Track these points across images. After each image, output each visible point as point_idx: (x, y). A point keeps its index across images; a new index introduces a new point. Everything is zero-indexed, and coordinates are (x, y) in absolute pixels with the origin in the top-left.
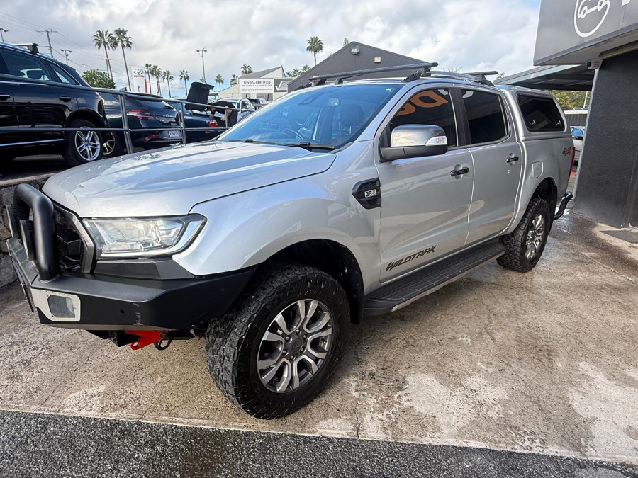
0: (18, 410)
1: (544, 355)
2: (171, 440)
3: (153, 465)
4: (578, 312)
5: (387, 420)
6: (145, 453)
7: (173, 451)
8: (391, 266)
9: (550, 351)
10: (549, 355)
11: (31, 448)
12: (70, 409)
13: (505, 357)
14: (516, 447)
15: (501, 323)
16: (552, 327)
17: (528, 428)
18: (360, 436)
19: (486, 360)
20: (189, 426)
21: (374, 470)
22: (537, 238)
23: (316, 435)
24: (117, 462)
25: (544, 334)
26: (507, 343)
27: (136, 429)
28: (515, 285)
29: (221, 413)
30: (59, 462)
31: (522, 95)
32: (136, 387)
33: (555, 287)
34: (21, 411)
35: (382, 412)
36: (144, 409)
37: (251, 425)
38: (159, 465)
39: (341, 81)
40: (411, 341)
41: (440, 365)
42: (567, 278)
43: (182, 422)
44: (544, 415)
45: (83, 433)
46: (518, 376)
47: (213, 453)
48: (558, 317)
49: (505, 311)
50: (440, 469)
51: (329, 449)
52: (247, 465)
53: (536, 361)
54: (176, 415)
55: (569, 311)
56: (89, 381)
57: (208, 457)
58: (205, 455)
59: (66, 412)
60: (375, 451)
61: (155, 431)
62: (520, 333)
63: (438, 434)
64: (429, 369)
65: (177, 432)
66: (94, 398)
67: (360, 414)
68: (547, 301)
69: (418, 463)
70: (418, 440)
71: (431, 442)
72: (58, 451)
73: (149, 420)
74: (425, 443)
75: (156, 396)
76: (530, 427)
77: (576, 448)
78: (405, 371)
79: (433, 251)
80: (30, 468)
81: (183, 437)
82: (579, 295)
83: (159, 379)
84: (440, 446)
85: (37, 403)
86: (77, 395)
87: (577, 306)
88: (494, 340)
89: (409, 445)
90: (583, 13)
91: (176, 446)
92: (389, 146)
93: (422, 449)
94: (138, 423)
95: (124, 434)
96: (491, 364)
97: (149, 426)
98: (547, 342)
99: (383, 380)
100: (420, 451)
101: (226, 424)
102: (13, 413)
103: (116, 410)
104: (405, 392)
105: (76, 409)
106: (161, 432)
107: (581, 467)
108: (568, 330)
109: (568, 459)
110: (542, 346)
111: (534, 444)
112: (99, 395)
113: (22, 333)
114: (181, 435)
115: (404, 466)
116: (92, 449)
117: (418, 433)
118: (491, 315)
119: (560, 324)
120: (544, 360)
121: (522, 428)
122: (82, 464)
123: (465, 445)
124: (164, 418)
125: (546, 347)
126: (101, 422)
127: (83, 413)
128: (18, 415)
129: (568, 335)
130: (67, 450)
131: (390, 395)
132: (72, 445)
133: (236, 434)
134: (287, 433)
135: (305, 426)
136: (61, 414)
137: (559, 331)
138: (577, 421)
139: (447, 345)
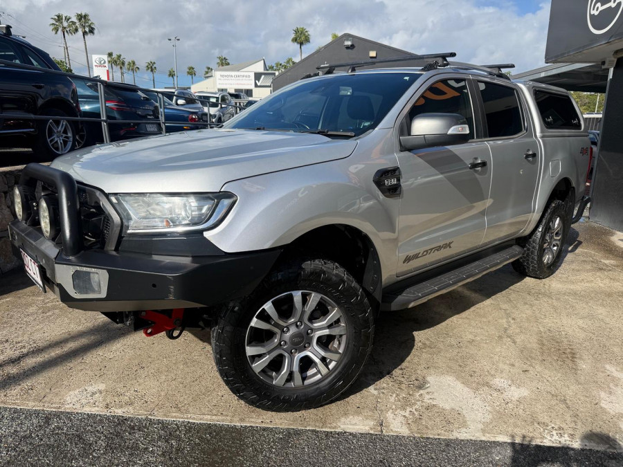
0: (15, 407)
1: (567, 357)
2: (185, 435)
3: (170, 458)
4: (600, 317)
5: (411, 417)
6: (160, 447)
7: (188, 445)
8: (408, 259)
9: (574, 354)
10: (573, 357)
11: (37, 441)
12: (71, 405)
13: (527, 359)
14: (545, 441)
15: (521, 327)
16: (574, 331)
17: (555, 424)
18: (384, 431)
19: (508, 362)
20: (202, 422)
21: (401, 462)
22: (554, 243)
23: (338, 430)
24: (131, 455)
25: (566, 338)
26: (529, 346)
27: (146, 424)
28: (533, 291)
29: (235, 411)
30: (69, 455)
31: (539, 91)
32: (139, 385)
33: (575, 294)
34: (19, 408)
35: (405, 409)
36: (152, 406)
37: (268, 421)
38: (176, 459)
39: (353, 70)
40: (427, 343)
41: (460, 366)
42: (588, 285)
43: (194, 419)
44: (572, 413)
45: (90, 428)
46: (542, 377)
47: (231, 447)
48: (580, 322)
49: (524, 316)
50: (469, 461)
51: (353, 443)
52: (269, 458)
53: (560, 363)
54: (187, 412)
55: (591, 317)
56: (88, 379)
57: (226, 451)
58: (223, 449)
59: (68, 408)
60: (401, 445)
61: (167, 427)
62: (542, 337)
63: (465, 430)
64: (450, 371)
65: (190, 428)
66: (97, 395)
67: (382, 411)
68: (568, 307)
69: (447, 456)
70: (445, 435)
71: (458, 436)
72: (66, 445)
73: (159, 416)
74: (451, 437)
75: (163, 394)
76: (558, 423)
77: (606, 442)
78: (425, 371)
79: (450, 247)
80: (39, 460)
81: (198, 432)
82: (601, 301)
83: (164, 377)
84: (468, 440)
85: (34, 400)
86: (76, 392)
87: (599, 312)
88: (514, 342)
89: (436, 439)
90: (595, 10)
91: (191, 440)
92: (409, 134)
93: (448, 443)
94: (147, 419)
95: (134, 429)
96: (513, 365)
97: (159, 422)
98: (570, 345)
99: (402, 379)
100: (447, 445)
101: (242, 420)
102: (10, 409)
103: (121, 407)
104: (426, 391)
105: (78, 406)
106: (174, 428)
107: (611, 459)
108: (591, 335)
109: (597, 451)
110: (566, 349)
111: (563, 438)
112: (101, 392)
113: (4, 332)
114: (195, 430)
115: (432, 458)
116: (102, 443)
117: (444, 429)
118: (510, 319)
119: (582, 329)
120: (568, 362)
121: (550, 424)
122: (94, 456)
123: (493, 439)
124: (174, 414)
125: (569, 350)
126: (108, 418)
127: (87, 410)
128: (16, 411)
129: (591, 339)
130: (76, 444)
131: (411, 393)
132: (80, 439)
133: (252, 430)
134: (308, 429)
135: (325, 422)
136: (62, 410)
137: (582, 335)
138: (605, 418)
139: (466, 347)
